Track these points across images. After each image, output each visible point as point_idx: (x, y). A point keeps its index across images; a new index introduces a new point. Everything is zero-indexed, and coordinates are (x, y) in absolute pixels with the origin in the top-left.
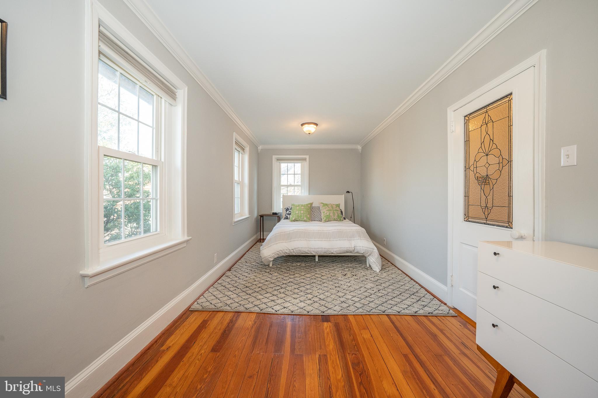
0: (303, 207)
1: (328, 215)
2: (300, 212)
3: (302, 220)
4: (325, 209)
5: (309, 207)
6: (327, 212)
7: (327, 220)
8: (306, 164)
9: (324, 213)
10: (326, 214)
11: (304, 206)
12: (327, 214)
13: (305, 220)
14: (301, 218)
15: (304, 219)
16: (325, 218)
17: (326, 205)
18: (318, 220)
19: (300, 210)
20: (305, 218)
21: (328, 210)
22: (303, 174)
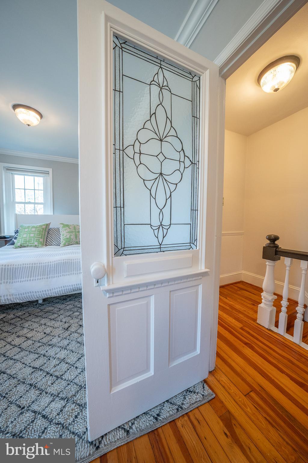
0: (34, 229)
1: (68, 237)
2: (30, 235)
3: (32, 246)
4: (65, 231)
5: (43, 229)
6: (67, 234)
7: (67, 244)
8: (50, 178)
9: (63, 235)
10: (66, 237)
11: (36, 228)
12: (67, 237)
13: (36, 246)
14: (31, 243)
15: (35, 245)
16: (64, 242)
17: (67, 226)
18: (56, 244)
19: (29, 233)
20: (36, 243)
21: (68, 232)
22: (45, 190)
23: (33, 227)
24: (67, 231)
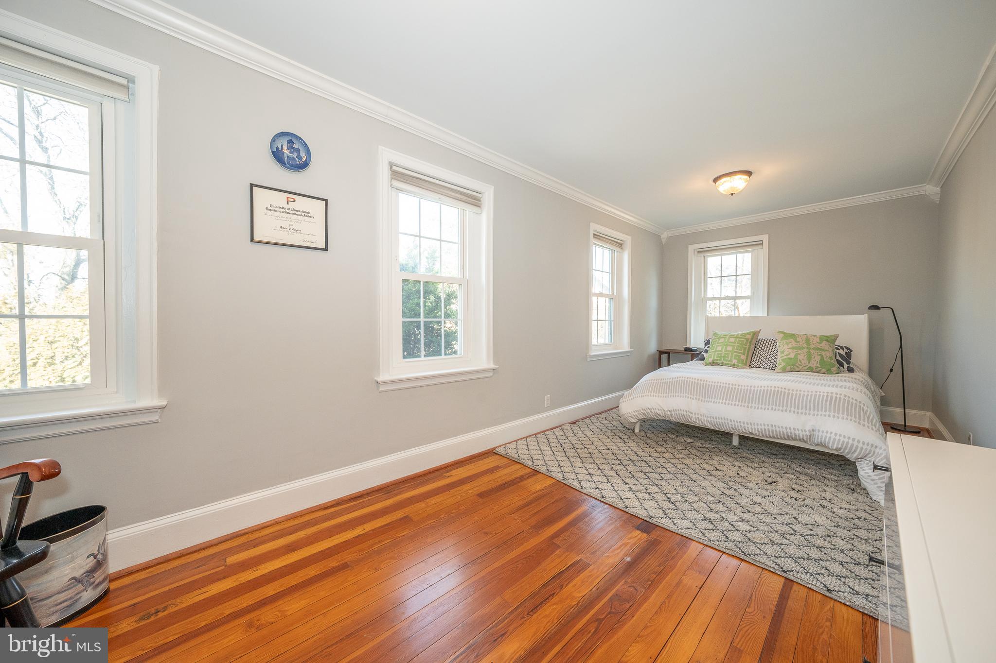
0: (732, 340)
1: (793, 357)
2: (726, 349)
3: (728, 364)
4: (786, 346)
5: (747, 340)
6: (791, 351)
7: (788, 368)
8: (763, 253)
9: (782, 352)
10: (786, 355)
11: (737, 337)
12: (789, 356)
13: (734, 365)
14: (727, 361)
15: (733, 363)
16: (783, 364)
17: (792, 336)
18: (768, 367)
19: (725, 345)
20: (735, 361)
21: (792, 348)
22: (754, 274)
23: (732, 336)
24: (790, 346)
